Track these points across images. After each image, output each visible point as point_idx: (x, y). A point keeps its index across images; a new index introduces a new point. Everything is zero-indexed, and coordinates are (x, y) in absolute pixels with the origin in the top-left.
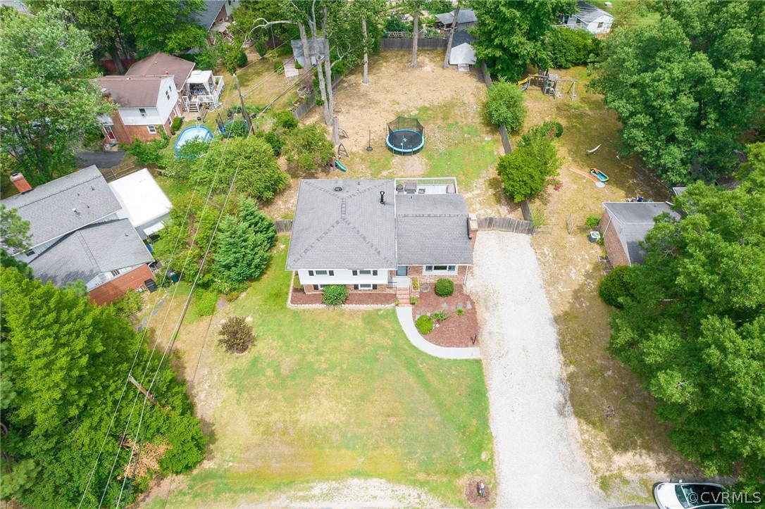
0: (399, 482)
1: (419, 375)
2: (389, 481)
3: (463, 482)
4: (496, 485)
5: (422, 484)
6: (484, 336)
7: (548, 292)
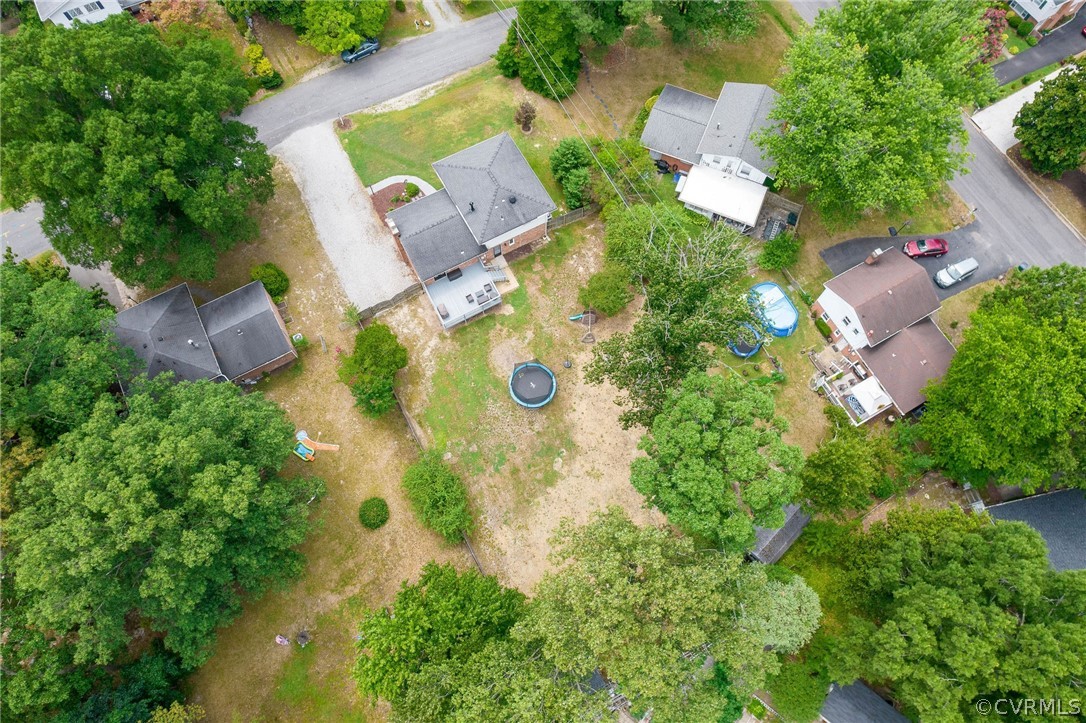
0: (390, 112)
1: (402, 161)
2: (396, 111)
3: (355, 126)
4: (335, 130)
5: (377, 116)
6: (369, 205)
7: (331, 267)
